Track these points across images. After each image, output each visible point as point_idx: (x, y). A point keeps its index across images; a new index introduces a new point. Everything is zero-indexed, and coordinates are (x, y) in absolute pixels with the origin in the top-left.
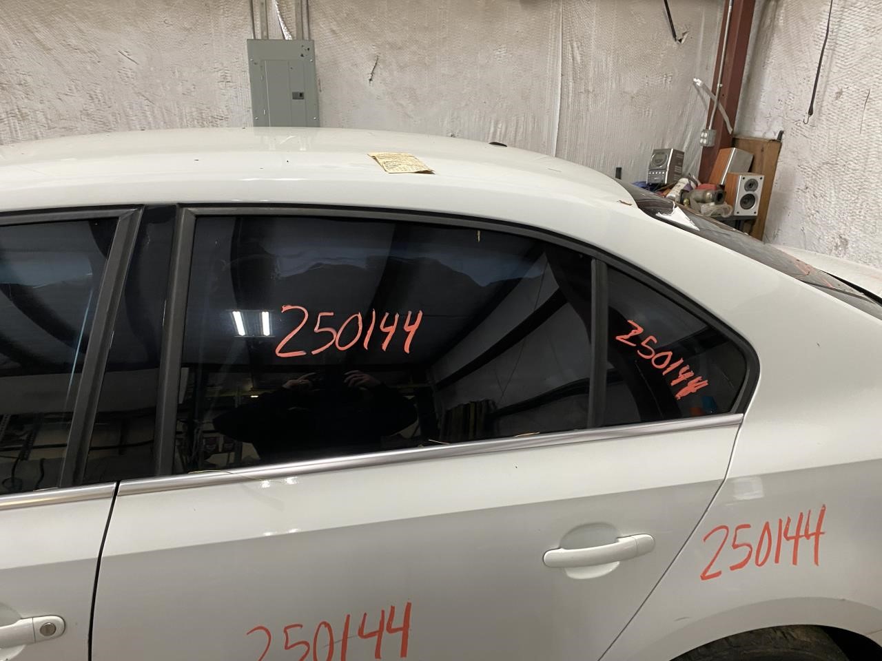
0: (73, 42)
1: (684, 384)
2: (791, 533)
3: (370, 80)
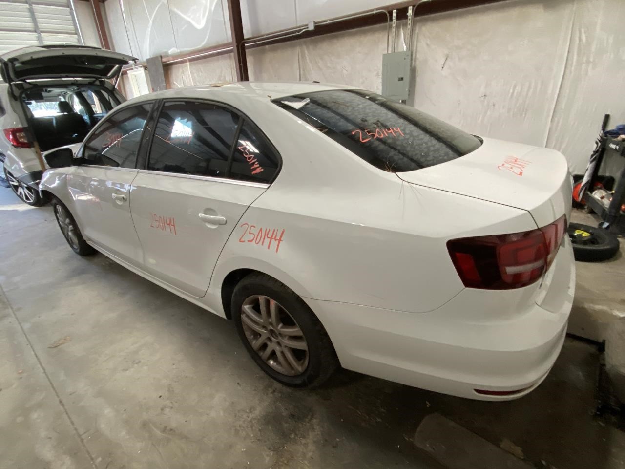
0: (329, 65)
1: (255, 169)
2: (270, 236)
3: (443, 68)
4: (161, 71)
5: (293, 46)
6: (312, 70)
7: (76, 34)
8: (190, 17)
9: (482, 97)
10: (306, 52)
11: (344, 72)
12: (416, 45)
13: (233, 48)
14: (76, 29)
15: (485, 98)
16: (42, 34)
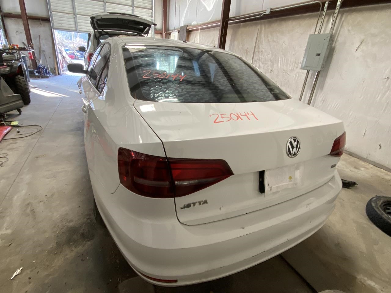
0: (275, 39)
3: (357, 50)
4: (185, 34)
5: (256, 24)
6: (264, 42)
7: (151, 9)
8: (206, 3)
9: (385, 78)
10: (263, 29)
11: (284, 45)
12: (340, 30)
13: (220, 24)
14: (152, 7)
15: (387, 80)
16: (135, 8)
